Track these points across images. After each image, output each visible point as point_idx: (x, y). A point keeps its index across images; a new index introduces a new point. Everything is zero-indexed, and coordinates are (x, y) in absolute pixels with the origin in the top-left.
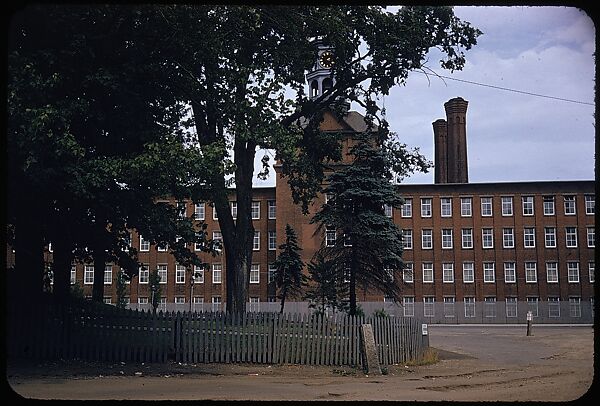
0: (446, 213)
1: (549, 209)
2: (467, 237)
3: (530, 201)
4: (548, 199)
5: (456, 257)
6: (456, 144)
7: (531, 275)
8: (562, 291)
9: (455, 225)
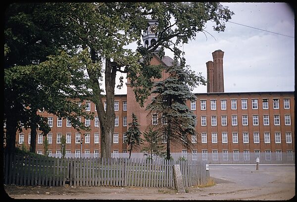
0: (214, 108)
1: (265, 106)
2: (224, 120)
3: (256, 102)
4: (265, 101)
5: (218, 130)
6: (218, 73)
7: (257, 139)
8: (272, 147)
9: (218, 113)
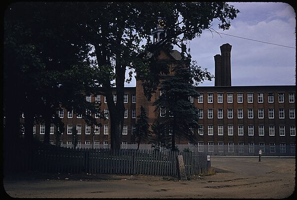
0: (220, 101)
1: (271, 100)
2: (230, 113)
3: (262, 96)
4: (270, 95)
5: (225, 123)
6: (225, 67)
9: (224, 107)
